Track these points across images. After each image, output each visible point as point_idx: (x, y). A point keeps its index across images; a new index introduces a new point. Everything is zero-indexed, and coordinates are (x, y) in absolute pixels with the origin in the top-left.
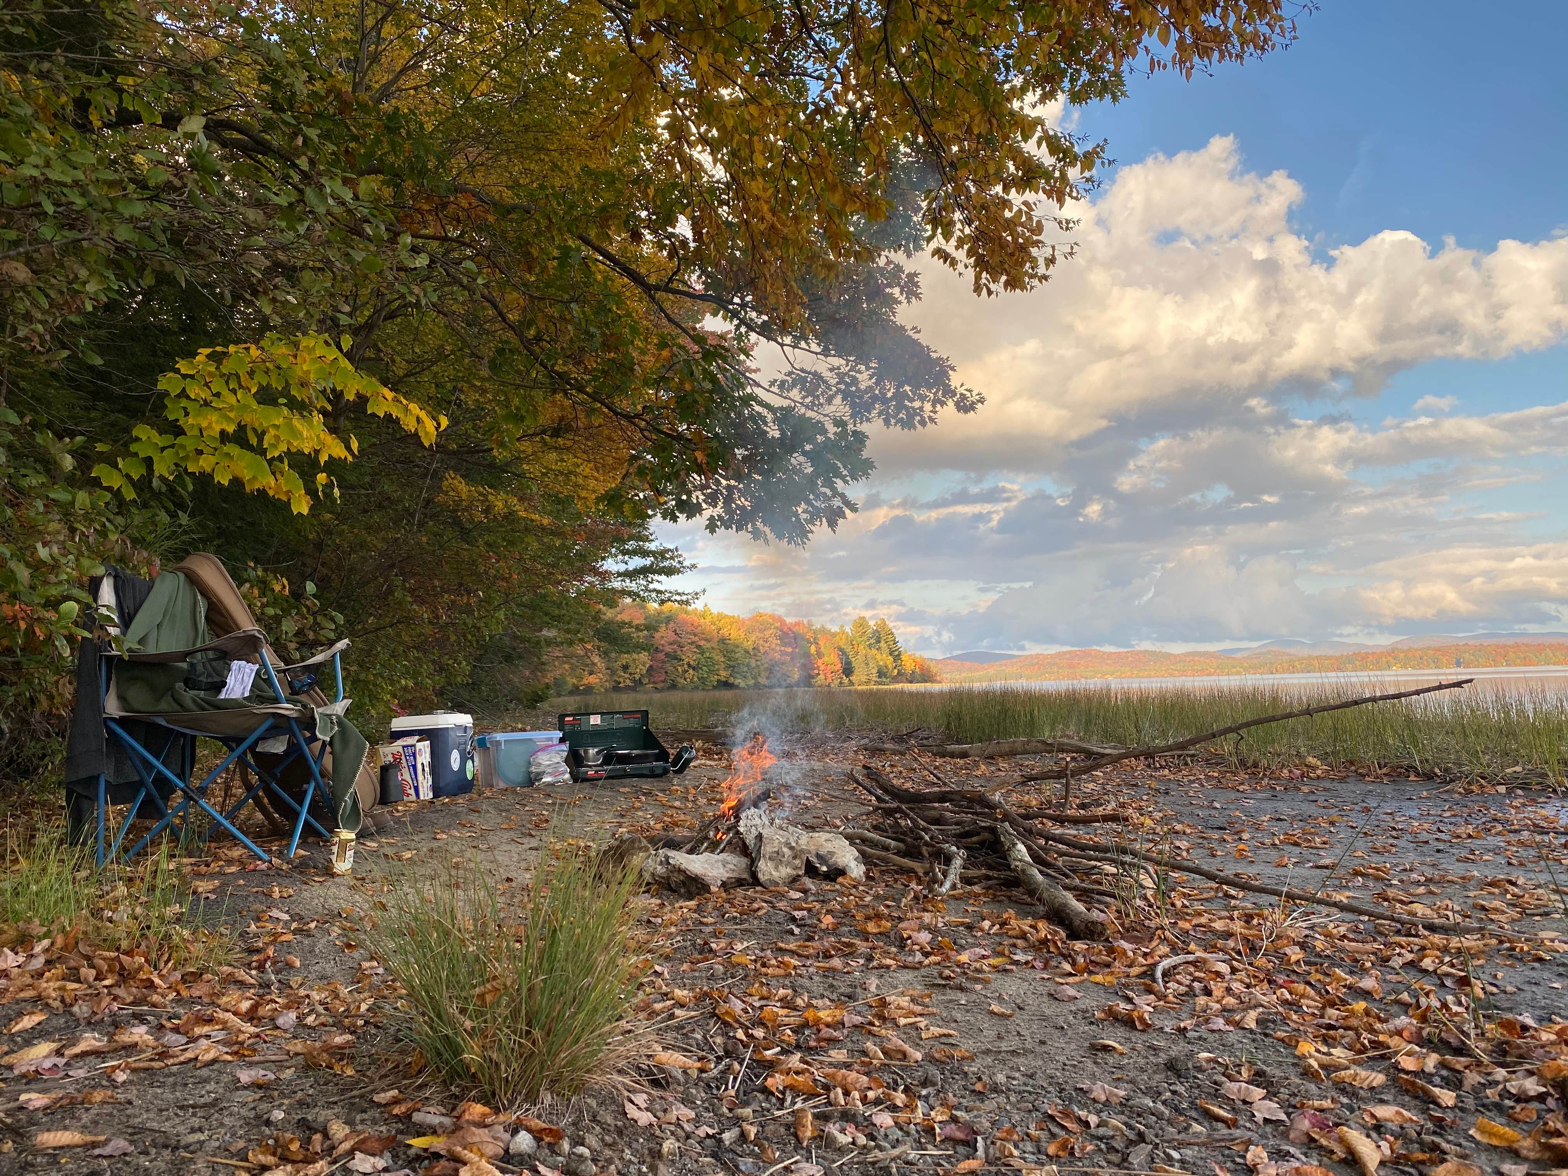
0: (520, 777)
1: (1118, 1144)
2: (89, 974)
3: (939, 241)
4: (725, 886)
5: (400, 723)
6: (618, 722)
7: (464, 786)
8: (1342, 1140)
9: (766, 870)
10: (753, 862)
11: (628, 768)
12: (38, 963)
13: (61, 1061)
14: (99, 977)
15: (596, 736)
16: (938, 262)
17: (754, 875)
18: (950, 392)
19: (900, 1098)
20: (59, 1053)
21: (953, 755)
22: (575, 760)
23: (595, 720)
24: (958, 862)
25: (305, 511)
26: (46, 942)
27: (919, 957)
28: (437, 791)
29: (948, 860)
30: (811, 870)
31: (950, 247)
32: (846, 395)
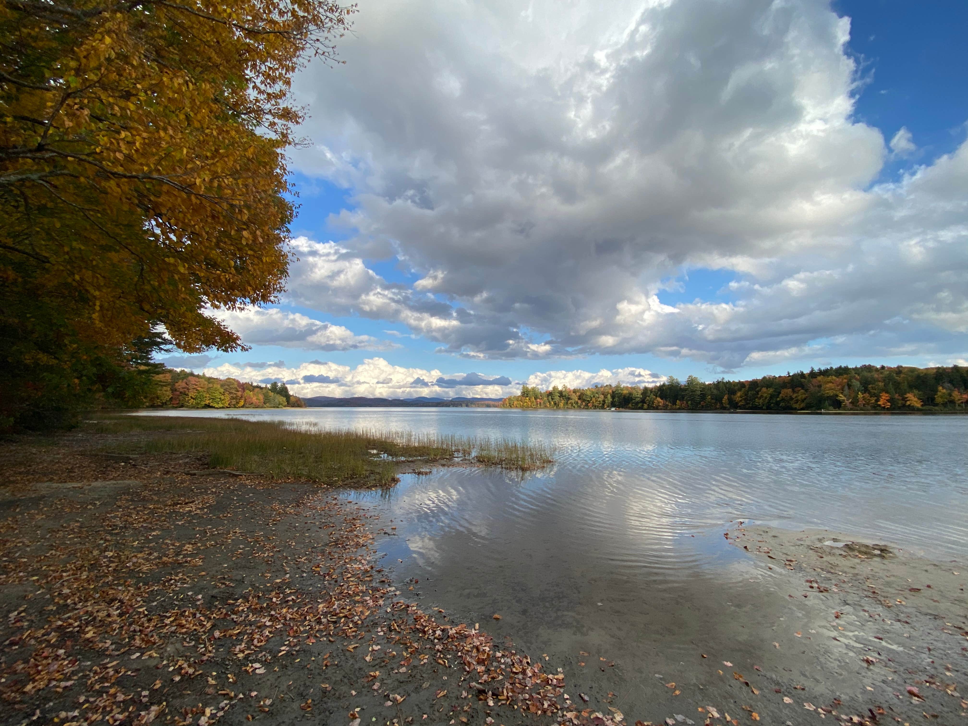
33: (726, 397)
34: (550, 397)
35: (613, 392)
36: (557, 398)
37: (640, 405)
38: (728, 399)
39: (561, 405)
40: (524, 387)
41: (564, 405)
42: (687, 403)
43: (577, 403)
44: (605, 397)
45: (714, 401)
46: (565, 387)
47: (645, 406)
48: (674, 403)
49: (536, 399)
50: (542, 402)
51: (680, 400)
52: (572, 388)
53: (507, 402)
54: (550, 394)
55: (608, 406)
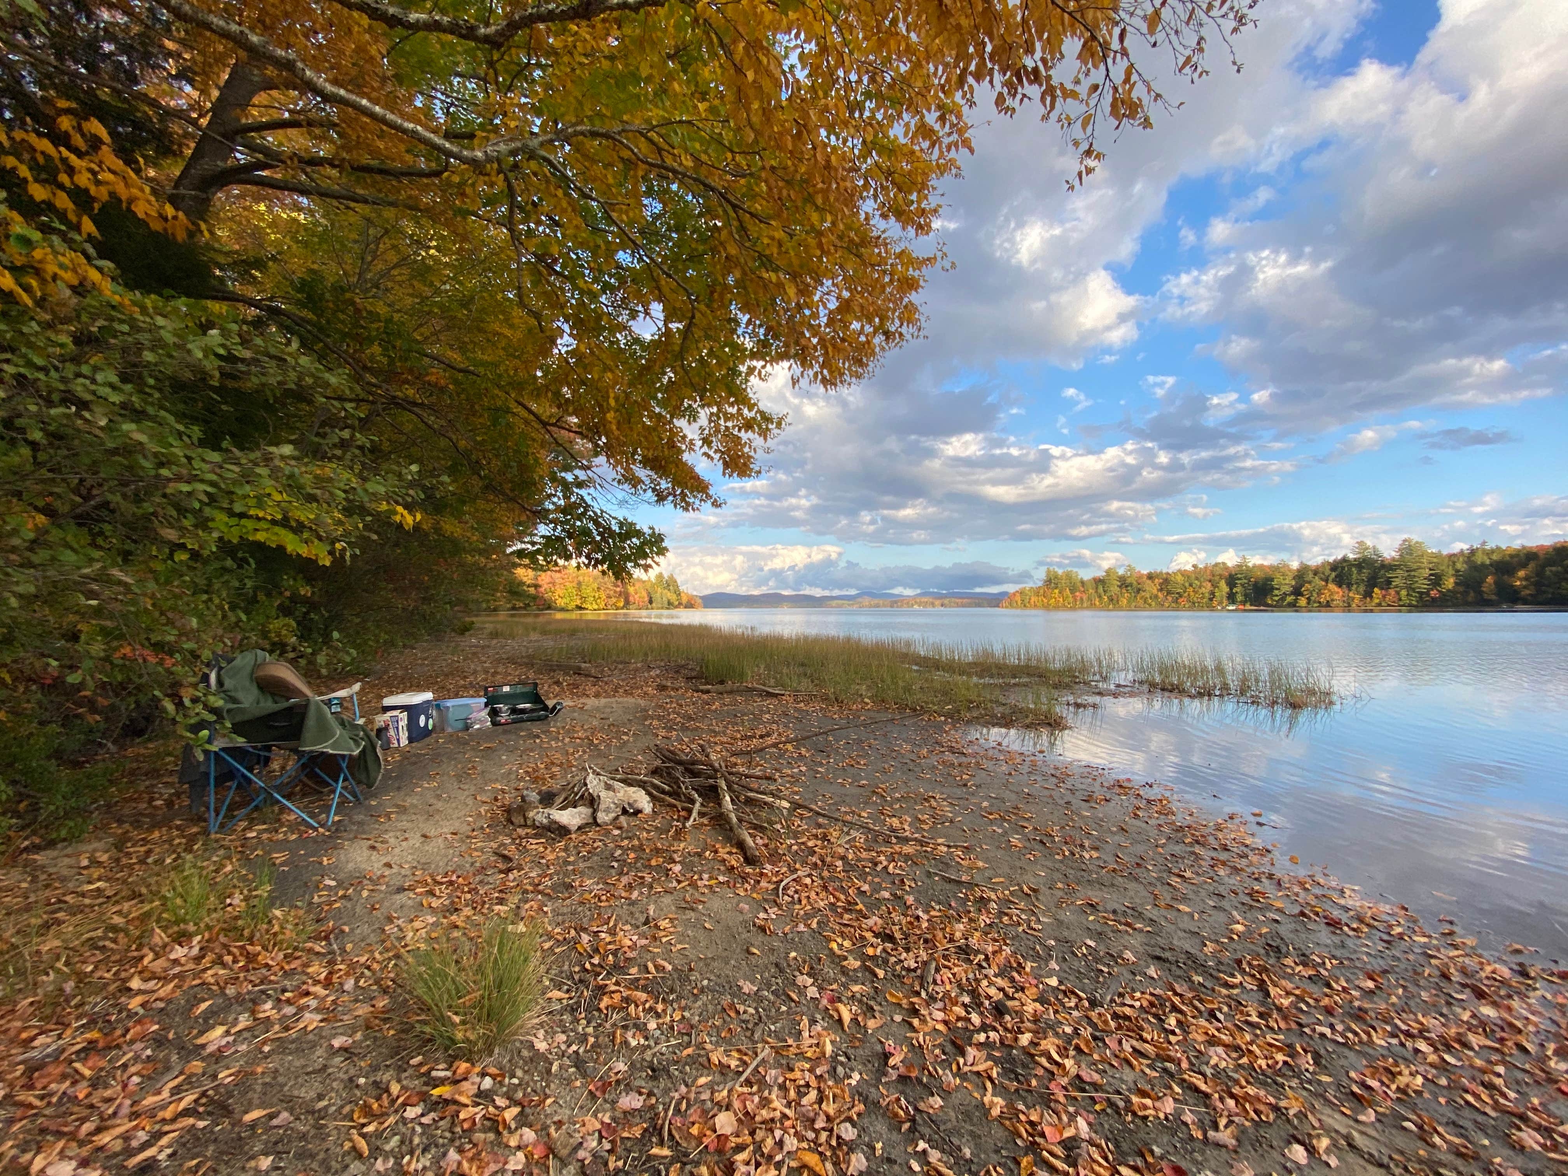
0: (460, 725)
1: (750, 1026)
2: (228, 959)
3: (705, 449)
4: (579, 828)
5: (388, 701)
6: (520, 689)
7: (426, 732)
8: (837, 1011)
9: (602, 817)
10: (595, 811)
11: (525, 716)
12: (195, 951)
13: (230, 1039)
14: (235, 961)
15: (505, 698)
16: (705, 458)
17: (595, 819)
18: (709, 496)
19: (660, 1007)
20: (227, 1033)
21: (703, 692)
22: (494, 713)
23: (506, 689)
24: (698, 805)
25: (328, 564)
26: (199, 938)
27: (675, 884)
28: (411, 740)
29: (693, 802)
30: (625, 812)
31: (711, 453)
32: (654, 490)
33: (1490, 579)
34: (1101, 590)
35: (1231, 576)
36: (1114, 589)
37: (1290, 599)
38: (1496, 583)
39: (1124, 602)
40: (1048, 571)
41: (1129, 602)
42: (1398, 593)
43: (1156, 597)
44: (1215, 586)
45: (1461, 589)
46: (1130, 568)
47: (1303, 602)
48: (1368, 594)
49: (1072, 591)
50: (1085, 597)
51: (1381, 589)
52: (1145, 572)
53: (1018, 598)
54: (1099, 582)
55: (1220, 603)
